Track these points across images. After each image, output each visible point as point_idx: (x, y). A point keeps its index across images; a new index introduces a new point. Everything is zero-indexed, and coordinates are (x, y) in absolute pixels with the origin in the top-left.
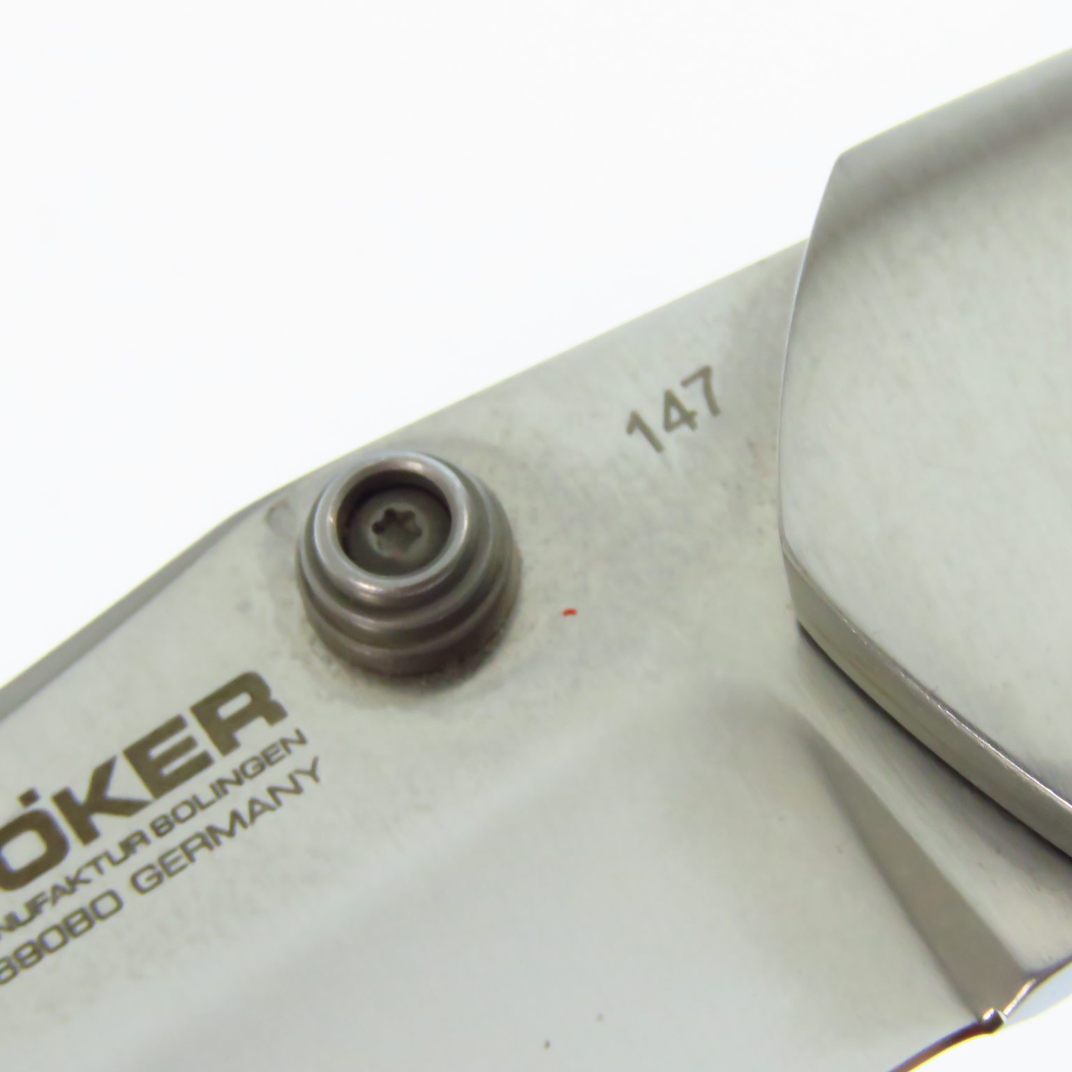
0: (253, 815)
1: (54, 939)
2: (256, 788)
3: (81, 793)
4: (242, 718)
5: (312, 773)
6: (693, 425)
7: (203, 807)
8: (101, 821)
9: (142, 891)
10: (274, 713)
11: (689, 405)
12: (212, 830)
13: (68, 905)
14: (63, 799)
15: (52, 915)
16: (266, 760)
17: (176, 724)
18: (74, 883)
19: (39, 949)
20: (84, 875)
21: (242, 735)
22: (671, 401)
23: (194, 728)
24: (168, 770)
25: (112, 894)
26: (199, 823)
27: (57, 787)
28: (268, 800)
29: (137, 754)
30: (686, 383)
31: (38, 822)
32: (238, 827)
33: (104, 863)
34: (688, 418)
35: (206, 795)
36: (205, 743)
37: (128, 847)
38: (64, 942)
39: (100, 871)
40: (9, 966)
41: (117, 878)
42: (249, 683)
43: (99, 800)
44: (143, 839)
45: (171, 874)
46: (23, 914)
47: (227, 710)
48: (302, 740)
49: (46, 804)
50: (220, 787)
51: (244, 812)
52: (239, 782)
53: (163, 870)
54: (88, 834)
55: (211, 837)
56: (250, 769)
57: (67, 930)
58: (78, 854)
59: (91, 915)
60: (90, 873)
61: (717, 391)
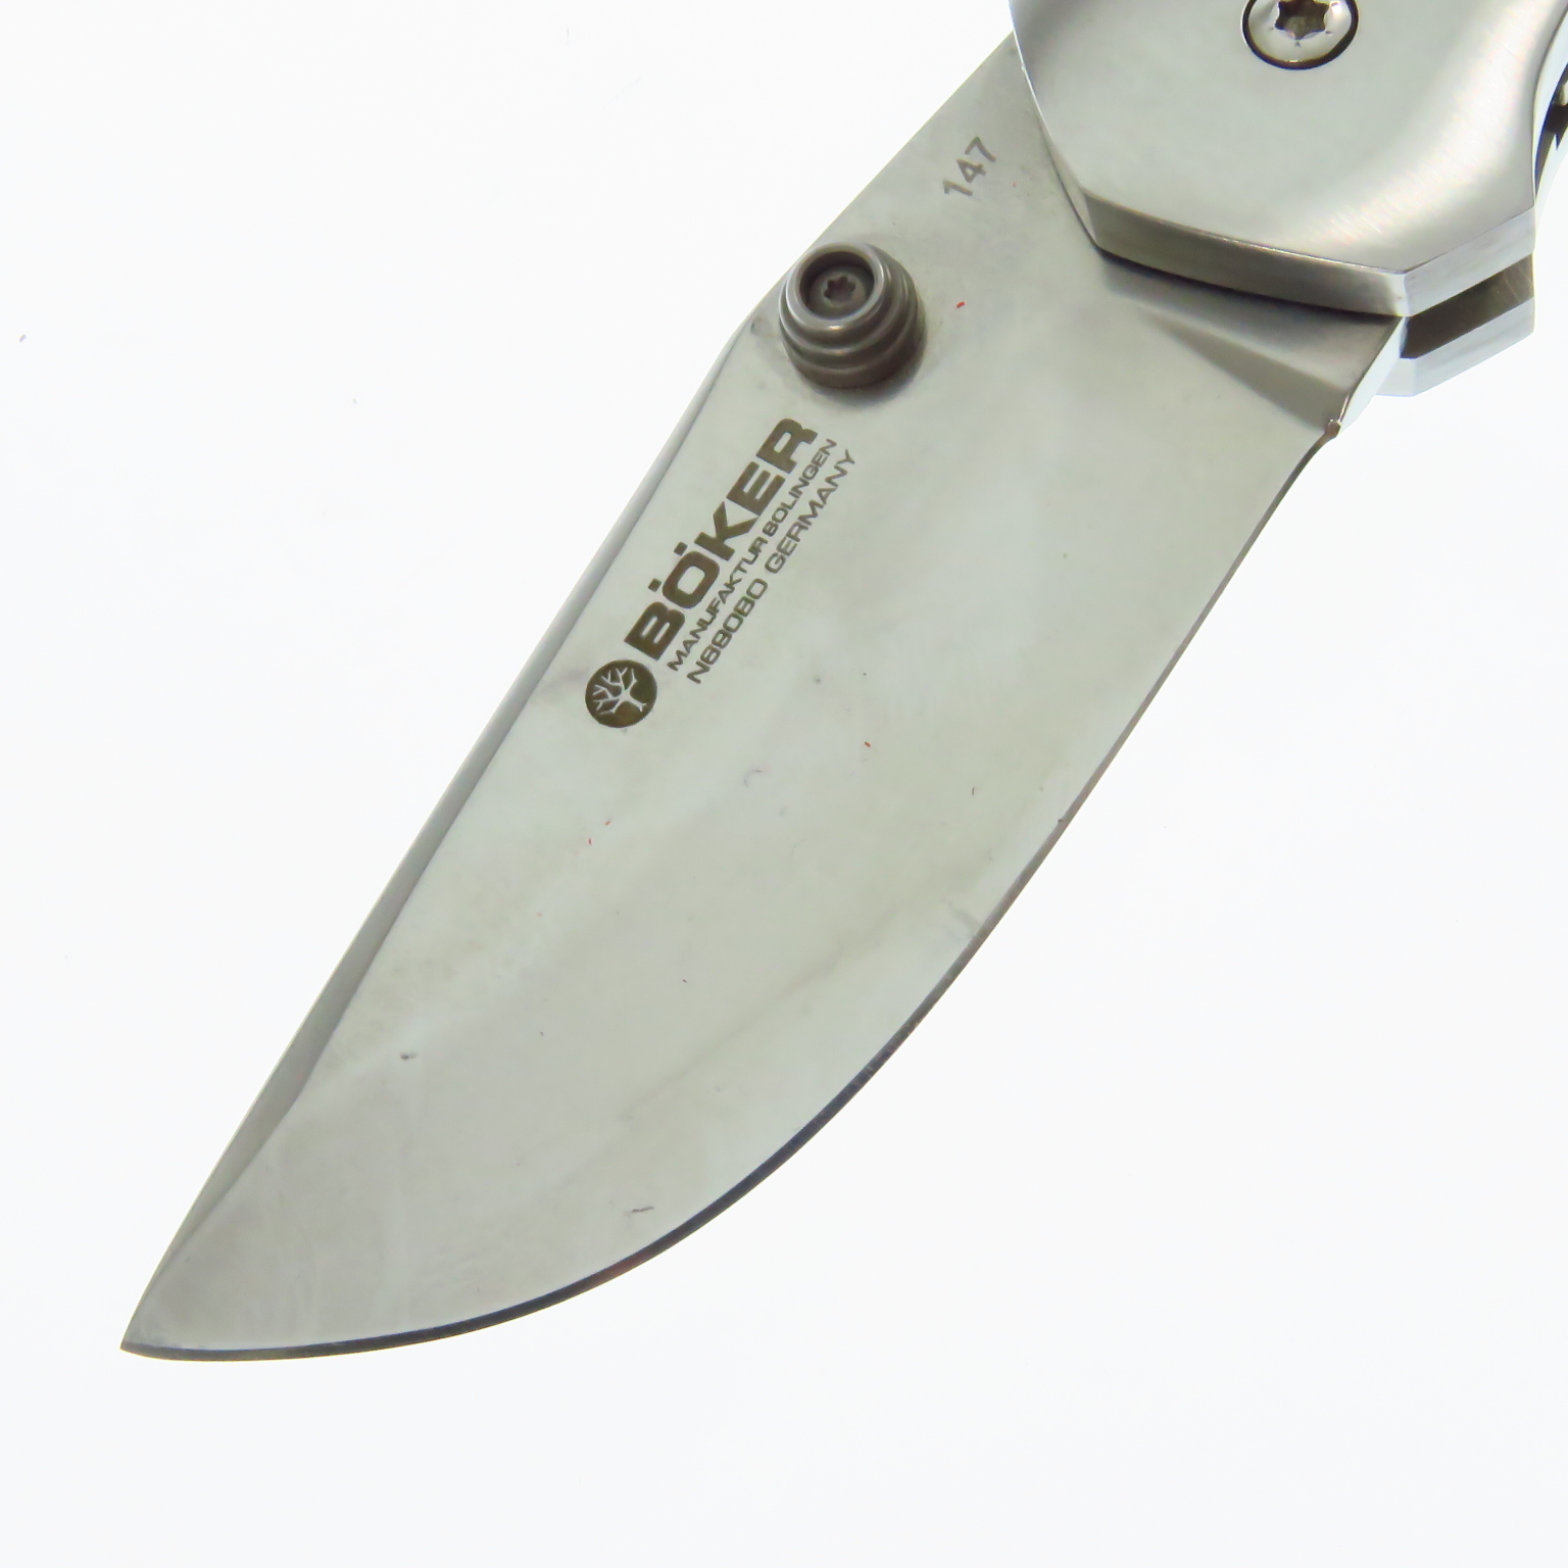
0: (824, 499)
1: (733, 623)
2: (818, 482)
3: (712, 532)
4: (791, 447)
5: (848, 459)
6: (983, 173)
7: (790, 508)
8: (730, 543)
9: (775, 571)
10: (809, 436)
11: (975, 163)
12: (802, 518)
13: (733, 600)
14: (702, 540)
15: (726, 609)
16: (816, 465)
17: (752, 468)
18: (731, 585)
19: (727, 632)
20: (734, 579)
21: (794, 457)
22: (963, 166)
23: (764, 466)
24: (759, 496)
25: (758, 581)
26: (793, 517)
27: (696, 536)
28: (828, 486)
29: (736, 495)
30: (967, 152)
31: (694, 560)
32: (817, 509)
33: (745, 566)
34: (978, 170)
35: (789, 500)
36: (774, 472)
37: (755, 550)
38: (741, 621)
39: (744, 571)
40: (714, 650)
41: (757, 570)
42: (786, 426)
43: (724, 530)
44: (762, 541)
45: (788, 554)
46: (707, 617)
47: (779, 447)
48: (833, 444)
49: (692, 548)
50: (796, 492)
51: (818, 499)
52: (806, 484)
53: (783, 554)
54: (727, 554)
55: (803, 522)
56: (809, 474)
57: (739, 614)
58: (726, 568)
59: (750, 599)
60: (738, 575)
61: (989, 148)
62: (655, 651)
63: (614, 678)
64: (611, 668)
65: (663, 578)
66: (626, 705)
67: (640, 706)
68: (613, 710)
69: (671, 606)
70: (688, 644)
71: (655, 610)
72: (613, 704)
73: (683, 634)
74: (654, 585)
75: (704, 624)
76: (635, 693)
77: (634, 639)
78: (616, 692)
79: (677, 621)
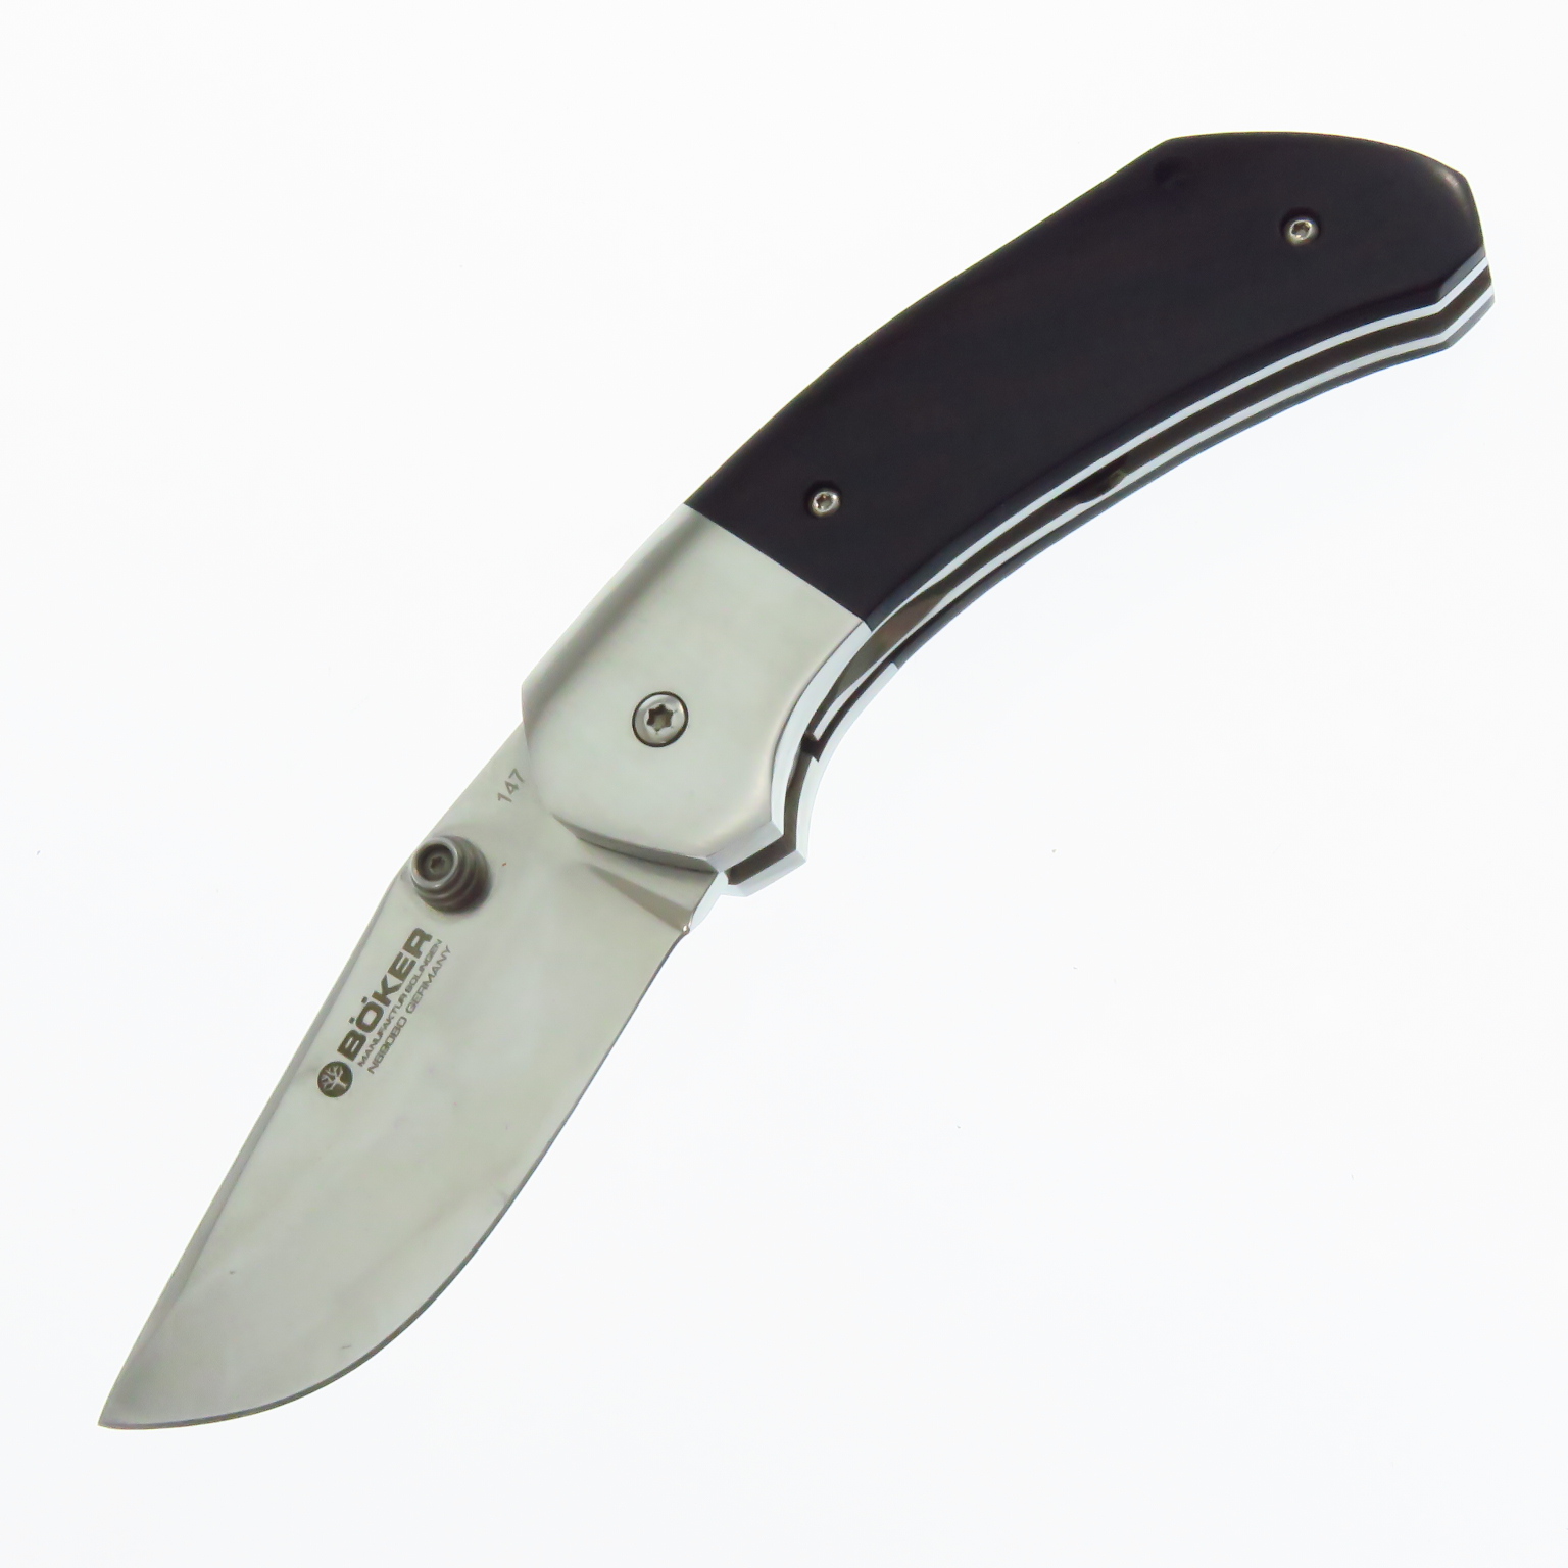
0: (435, 973)
1: (390, 1040)
2: (433, 963)
3: (380, 991)
4: (419, 944)
5: (448, 950)
6: (518, 789)
7: (419, 977)
8: (389, 997)
9: (411, 1012)
10: (428, 938)
11: (513, 783)
12: (425, 983)
13: (390, 1028)
14: (375, 995)
15: (386, 1034)
16: (432, 954)
17: (400, 956)
18: (389, 1020)
19: (387, 1046)
20: (391, 1016)
22: (508, 784)
23: (406, 954)
24: (403, 971)
25: (402, 1018)
26: (419, 983)
28: (438, 965)
29: (393, 970)
30: (510, 777)
32: (432, 978)
33: (397, 1009)
34: (515, 787)
35: (418, 973)
36: (411, 957)
37: (401, 1001)
38: (394, 1040)
39: (396, 1012)
40: (381, 1056)
41: (402, 1012)
43: (387, 990)
44: (404, 996)
45: (418, 1003)
46: (377, 1037)
48: (440, 942)
49: (371, 1000)
50: (421, 969)
51: (432, 972)
52: (426, 964)
53: (415, 1003)
54: (387, 1003)
55: (425, 985)
56: (428, 959)
57: (393, 1036)
58: (387, 1010)
59: (398, 1028)
60: (393, 1014)
61: (521, 775)
62: (351, 1055)
63: (332, 1071)
64: (330, 1066)
65: (356, 1016)
66: (338, 1086)
67: (344, 1085)
68: (331, 1089)
69: (360, 1032)
70: (368, 1052)
71: (352, 1034)
72: (330, 1086)
73: (366, 1047)
74: (352, 1020)
75: (376, 1042)
76: (342, 1079)
77: (342, 1049)
78: (333, 1078)
79: (363, 1040)
